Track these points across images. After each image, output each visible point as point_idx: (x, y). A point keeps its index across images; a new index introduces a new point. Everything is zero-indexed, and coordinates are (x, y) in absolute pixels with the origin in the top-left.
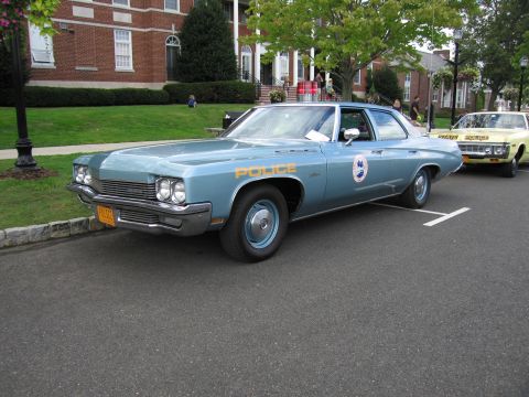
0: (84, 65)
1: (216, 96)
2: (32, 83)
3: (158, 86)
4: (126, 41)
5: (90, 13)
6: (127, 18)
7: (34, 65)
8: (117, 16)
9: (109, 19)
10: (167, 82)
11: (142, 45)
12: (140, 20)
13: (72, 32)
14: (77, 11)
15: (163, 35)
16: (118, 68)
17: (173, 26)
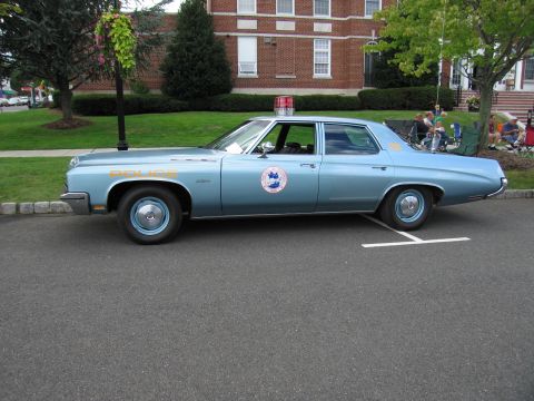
0: (283, 73)
1: (408, 102)
2: (236, 91)
3: (353, 93)
4: (325, 50)
5: (291, 26)
6: (327, 28)
7: (240, 75)
8: (317, 27)
9: (310, 30)
10: (364, 88)
11: (341, 53)
12: (340, 28)
13: (274, 45)
14: (280, 26)
15: (362, 42)
16: (316, 75)
17: (373, 32)
